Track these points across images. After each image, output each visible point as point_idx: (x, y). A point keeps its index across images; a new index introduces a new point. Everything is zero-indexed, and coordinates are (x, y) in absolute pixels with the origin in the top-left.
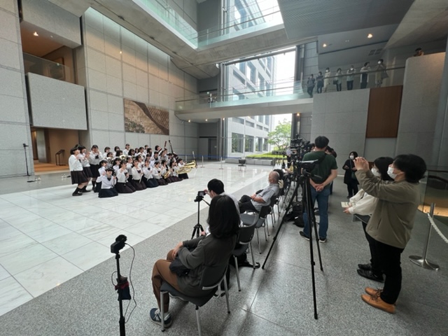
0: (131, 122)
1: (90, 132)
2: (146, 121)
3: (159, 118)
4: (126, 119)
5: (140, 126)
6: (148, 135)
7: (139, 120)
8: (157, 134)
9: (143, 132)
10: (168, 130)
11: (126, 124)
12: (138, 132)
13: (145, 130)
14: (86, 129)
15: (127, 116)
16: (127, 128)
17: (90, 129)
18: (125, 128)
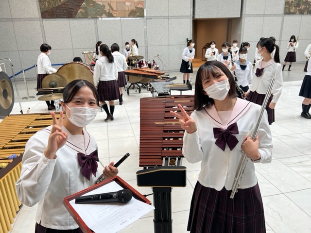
1: (243, 18)
5: (307, 3)
11: (287, 3)
14: (239, 16)
16: (287, 9)
17: (243, 16)
18: (285, 8)
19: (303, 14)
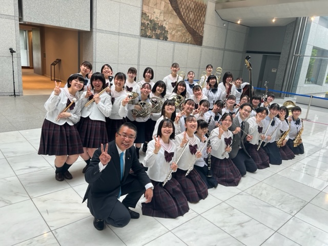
0: (151, 21)
1: (94, 33)
2: (171, 21)
3: (191, 16)
4: (143, 14)
5: (162, 28)
6: (172, 44)
7: (162, 18)
8: (185, 42)
9: (166, 39)
10: (202, 37)
11: (143, 24)
12: (158, 37)
13: (169, 36)
15: (146, 9)
16: (143, 31)
17: (94, 30)
18: (141, 30)
19: (159, 39)
